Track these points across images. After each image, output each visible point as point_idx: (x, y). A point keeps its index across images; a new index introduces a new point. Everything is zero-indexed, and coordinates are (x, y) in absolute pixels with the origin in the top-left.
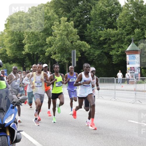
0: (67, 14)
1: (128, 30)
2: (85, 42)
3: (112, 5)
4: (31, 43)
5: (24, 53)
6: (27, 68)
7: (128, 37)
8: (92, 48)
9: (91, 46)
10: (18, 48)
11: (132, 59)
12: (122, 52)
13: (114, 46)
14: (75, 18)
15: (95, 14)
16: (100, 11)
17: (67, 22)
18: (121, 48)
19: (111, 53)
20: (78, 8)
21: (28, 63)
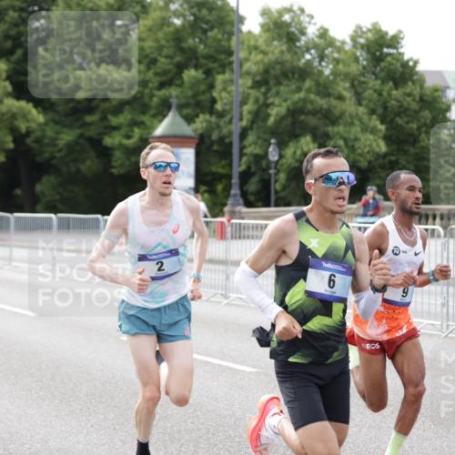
1: (164, 73)
2: (28, 102)
8: (51, 124)
9: (49, 117)
13: (117, 120)
18: (139, 127)
19: (108, 141)
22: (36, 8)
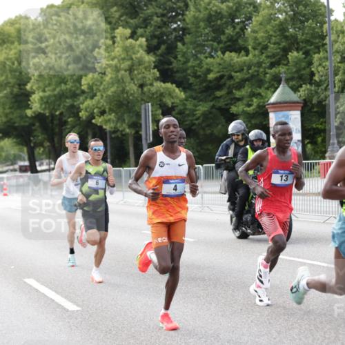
0: (129, 20)
1: (274, 56)
2: (172, 83)
4: (46, 89)
5: (29, 113)
6: (38, 149)
7: (274, 70)
8: (190, 99)
9: (188, 94)
10: (16, 102)
12: (259, 106)
13: (240, 93)
14: (149, 29)
15: (196, 18)
16: (208, 12)
17: (130, 40)
18: (256, 98)
19: (234, 109)
20: (157, 7)
21: (40, 138)
22: (174, 14)
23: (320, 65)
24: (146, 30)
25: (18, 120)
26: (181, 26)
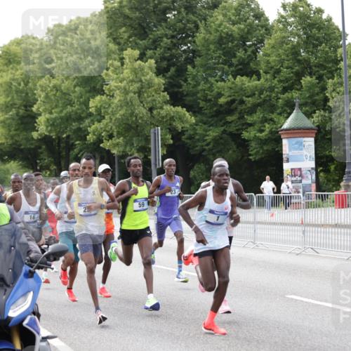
0: (138, 41)
1: (287, 80)
2: (182, 107)
3: (248, 18)
4: (53, 111)
5: (35, 135)
7: (287, 95)
9: (198, 118)
10: (22, 123)
11: (296, 149)
12: (271, 132)
13: (252, 119)
14: (159, 51)
15: (206, 40)
16: (218, 33)
17: (139, 62)
18: (269, 124)
19: (245, 135)
20: (166, 28)
21: (46, 161)
22: (184, 35)
23: (334, 90)
24: (156, 52)
25: (24, 142)
26: (191, 48)
